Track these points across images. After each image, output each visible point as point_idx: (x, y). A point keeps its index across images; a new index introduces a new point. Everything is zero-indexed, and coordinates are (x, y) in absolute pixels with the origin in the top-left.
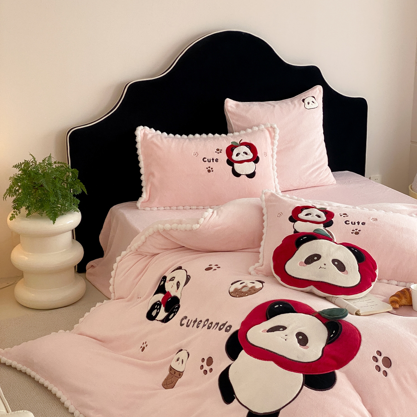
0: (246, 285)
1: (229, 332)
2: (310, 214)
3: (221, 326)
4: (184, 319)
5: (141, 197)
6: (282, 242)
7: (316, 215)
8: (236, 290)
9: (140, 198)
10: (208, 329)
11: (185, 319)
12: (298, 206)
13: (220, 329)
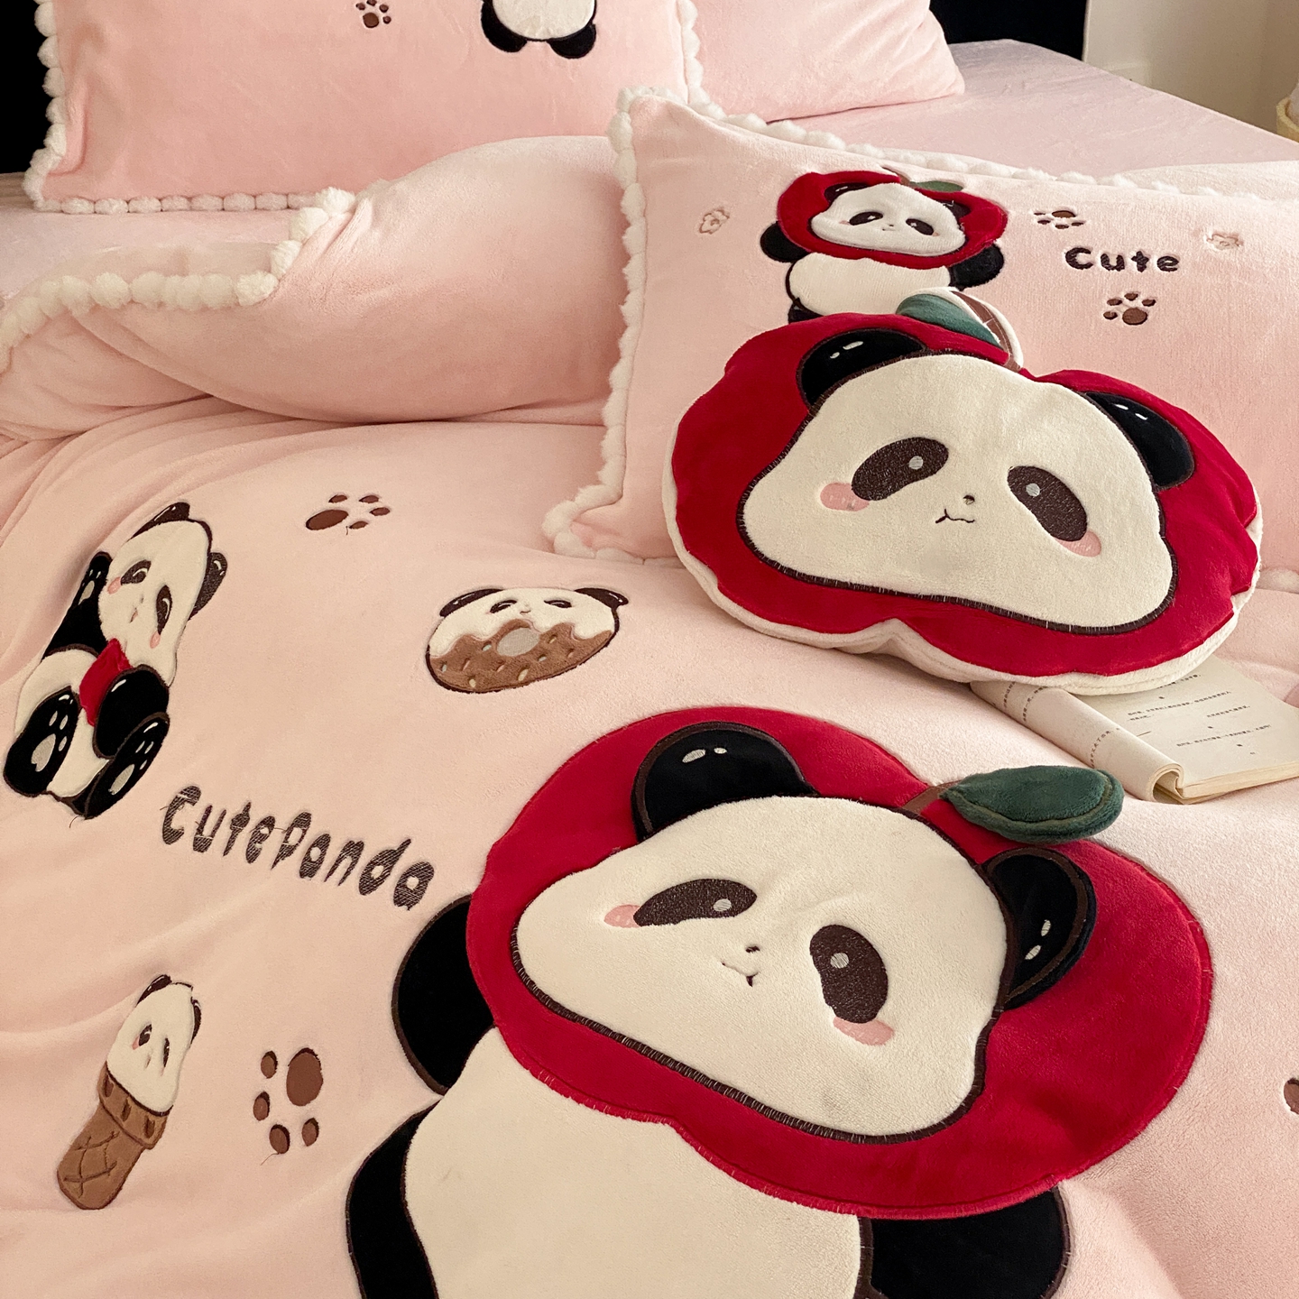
0: (520, 617)
1: (415, 908)
2: (878, 215)
3: (372, 865)
4: (183, 801)
5: (43, 146)
6: (727, 369)
7: (909, 222)
8: (467, 649)
9: (38, 153)
10: (302, 875)
11: (187, 805)
12: (808, 170)
13: (368, 886)
